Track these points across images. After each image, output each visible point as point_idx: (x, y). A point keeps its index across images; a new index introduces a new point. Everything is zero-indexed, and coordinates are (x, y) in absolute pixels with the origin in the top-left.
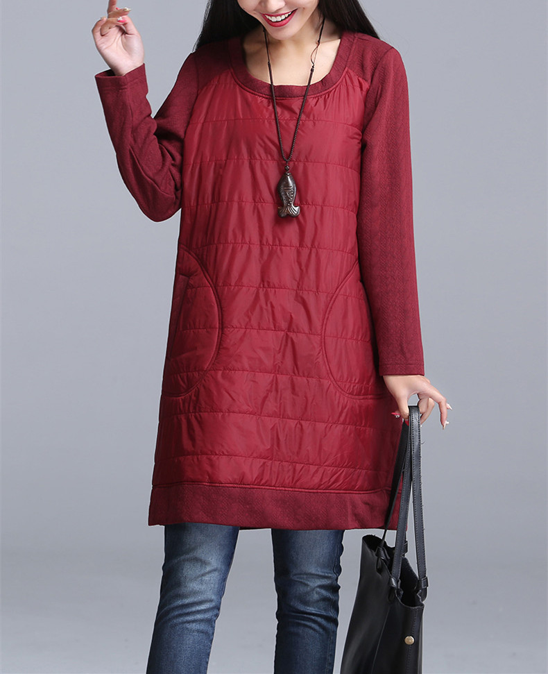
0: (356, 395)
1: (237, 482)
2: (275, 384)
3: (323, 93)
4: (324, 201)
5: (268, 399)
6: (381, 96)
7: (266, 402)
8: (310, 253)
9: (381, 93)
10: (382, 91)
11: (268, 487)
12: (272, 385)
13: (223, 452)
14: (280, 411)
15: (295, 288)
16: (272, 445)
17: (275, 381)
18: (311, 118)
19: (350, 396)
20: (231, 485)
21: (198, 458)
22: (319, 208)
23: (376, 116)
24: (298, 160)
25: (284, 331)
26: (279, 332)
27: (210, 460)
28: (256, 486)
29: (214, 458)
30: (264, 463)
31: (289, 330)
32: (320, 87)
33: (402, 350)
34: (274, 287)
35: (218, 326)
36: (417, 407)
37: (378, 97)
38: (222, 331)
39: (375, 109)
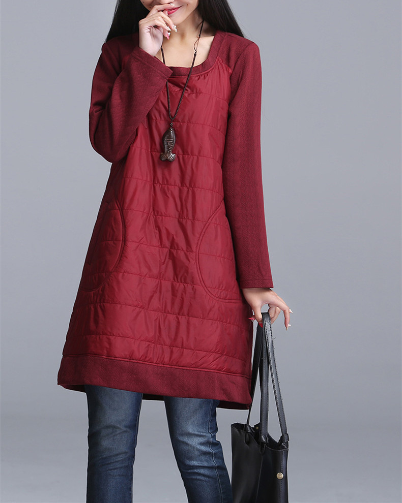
0: (222, 299)
1: (128, 357)
2: (159, 288)
3: (203, 73)
4: (199, 152)
5: (153, 298)
6: (242, 79)
7: (152, 300)
8: (188, 191)
9: (242, 77)
10: (242, 75)
11: (151, 364)
12: (157, 288)
13: (119, 334)
14: (162, 307)
15: (177, 216)
16: (155, 333)
17: (159, 284)
18: (195, 91)
19: (217, 299)
20: (123, 359)
21: (100, 337)
22: (196, 158)
23: (238, 93)
24: (183, 122)
25: (168, 248)
26: (164, 249)
27: (109, 339)
28: (142, 362)
29: (112, 338)
30: (149, 345)
31: (171, 247)
32: (201, 69)
33: (259, 269)
34: (162, 215)
35: (121, 239)
36: (268, 313)
37: (240, 79)
38: (125, 243)
39: (237, 89)
